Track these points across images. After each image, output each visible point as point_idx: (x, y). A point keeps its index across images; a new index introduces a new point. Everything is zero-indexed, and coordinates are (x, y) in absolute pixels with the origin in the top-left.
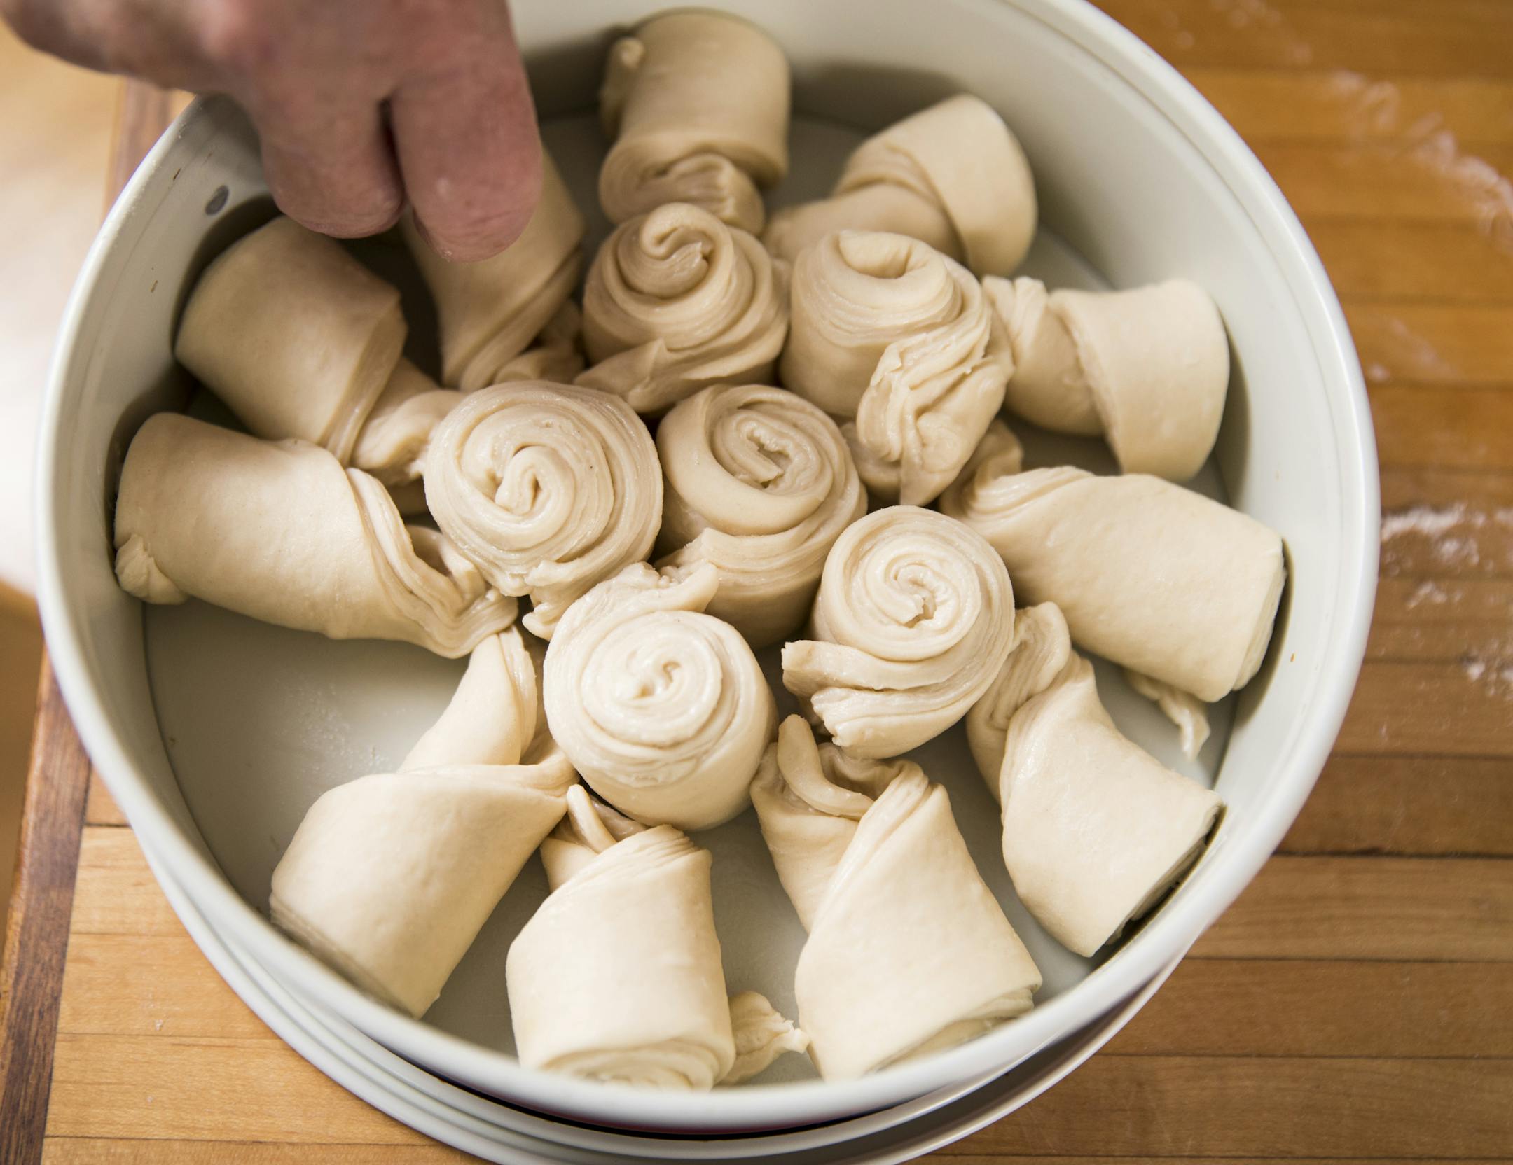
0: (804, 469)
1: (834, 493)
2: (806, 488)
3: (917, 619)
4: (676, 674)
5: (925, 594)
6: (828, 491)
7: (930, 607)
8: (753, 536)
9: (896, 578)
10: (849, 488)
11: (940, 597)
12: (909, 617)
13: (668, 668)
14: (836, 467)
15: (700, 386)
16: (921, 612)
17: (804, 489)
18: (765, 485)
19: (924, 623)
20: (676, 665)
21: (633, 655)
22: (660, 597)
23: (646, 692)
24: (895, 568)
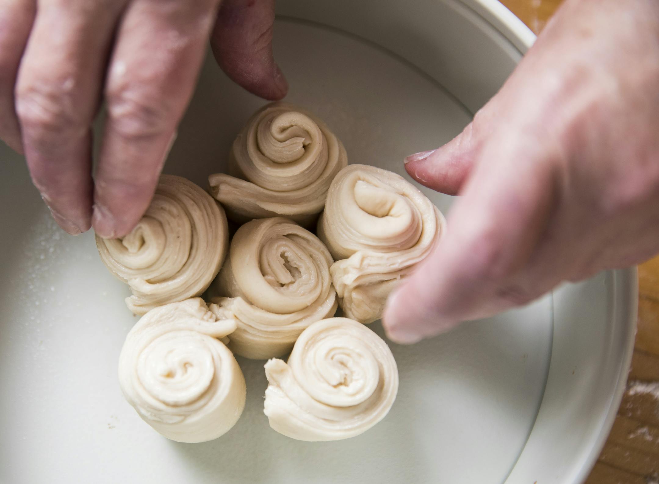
0: (306, 284)
1: (318, 302)
2: (303, 295)
3: (341, 384)
4: (190, 370)
5: (347, 372)
6: (316, 300)
7: (349, 379)
8: (264, 311)
9: (332, 358)
10: (327, 301)
11: (355, 377)
12: (335, 383)
13: (186, 365)
14: (324, 288)
15: (271, 215)
16: (343, 381)
17: (302, 296)
18: (282, 285)
19: (342, 388)
20: (191, 365)
21: (171, 351)
22: (200, 324)
23: (170, 375)
24: (332, 353)
